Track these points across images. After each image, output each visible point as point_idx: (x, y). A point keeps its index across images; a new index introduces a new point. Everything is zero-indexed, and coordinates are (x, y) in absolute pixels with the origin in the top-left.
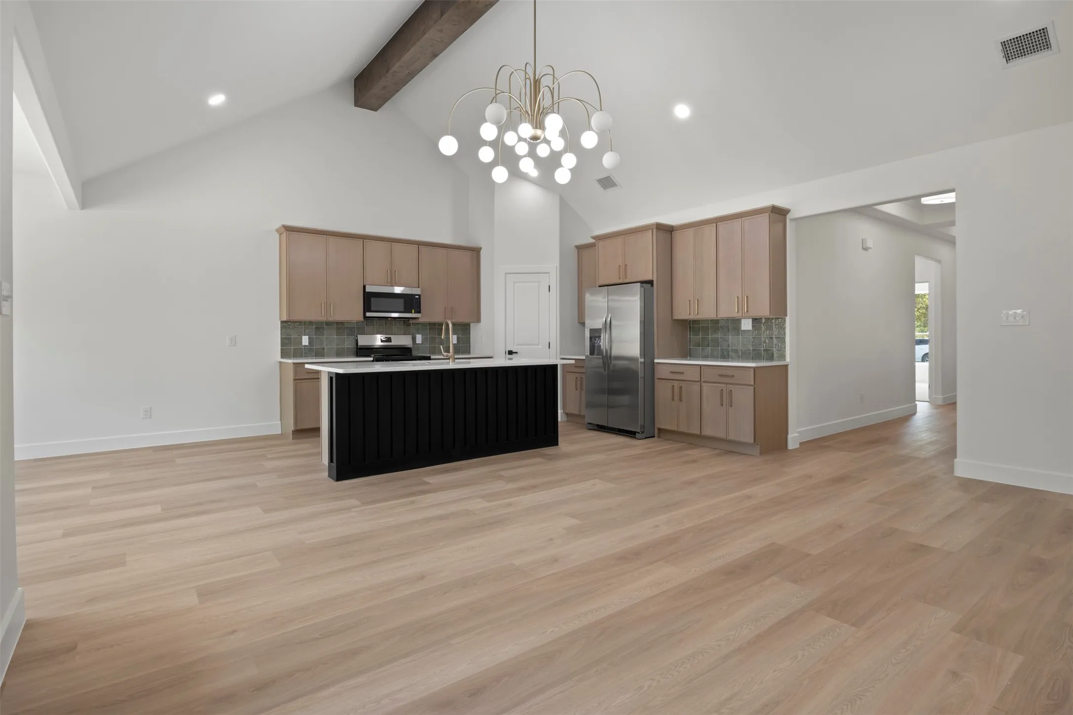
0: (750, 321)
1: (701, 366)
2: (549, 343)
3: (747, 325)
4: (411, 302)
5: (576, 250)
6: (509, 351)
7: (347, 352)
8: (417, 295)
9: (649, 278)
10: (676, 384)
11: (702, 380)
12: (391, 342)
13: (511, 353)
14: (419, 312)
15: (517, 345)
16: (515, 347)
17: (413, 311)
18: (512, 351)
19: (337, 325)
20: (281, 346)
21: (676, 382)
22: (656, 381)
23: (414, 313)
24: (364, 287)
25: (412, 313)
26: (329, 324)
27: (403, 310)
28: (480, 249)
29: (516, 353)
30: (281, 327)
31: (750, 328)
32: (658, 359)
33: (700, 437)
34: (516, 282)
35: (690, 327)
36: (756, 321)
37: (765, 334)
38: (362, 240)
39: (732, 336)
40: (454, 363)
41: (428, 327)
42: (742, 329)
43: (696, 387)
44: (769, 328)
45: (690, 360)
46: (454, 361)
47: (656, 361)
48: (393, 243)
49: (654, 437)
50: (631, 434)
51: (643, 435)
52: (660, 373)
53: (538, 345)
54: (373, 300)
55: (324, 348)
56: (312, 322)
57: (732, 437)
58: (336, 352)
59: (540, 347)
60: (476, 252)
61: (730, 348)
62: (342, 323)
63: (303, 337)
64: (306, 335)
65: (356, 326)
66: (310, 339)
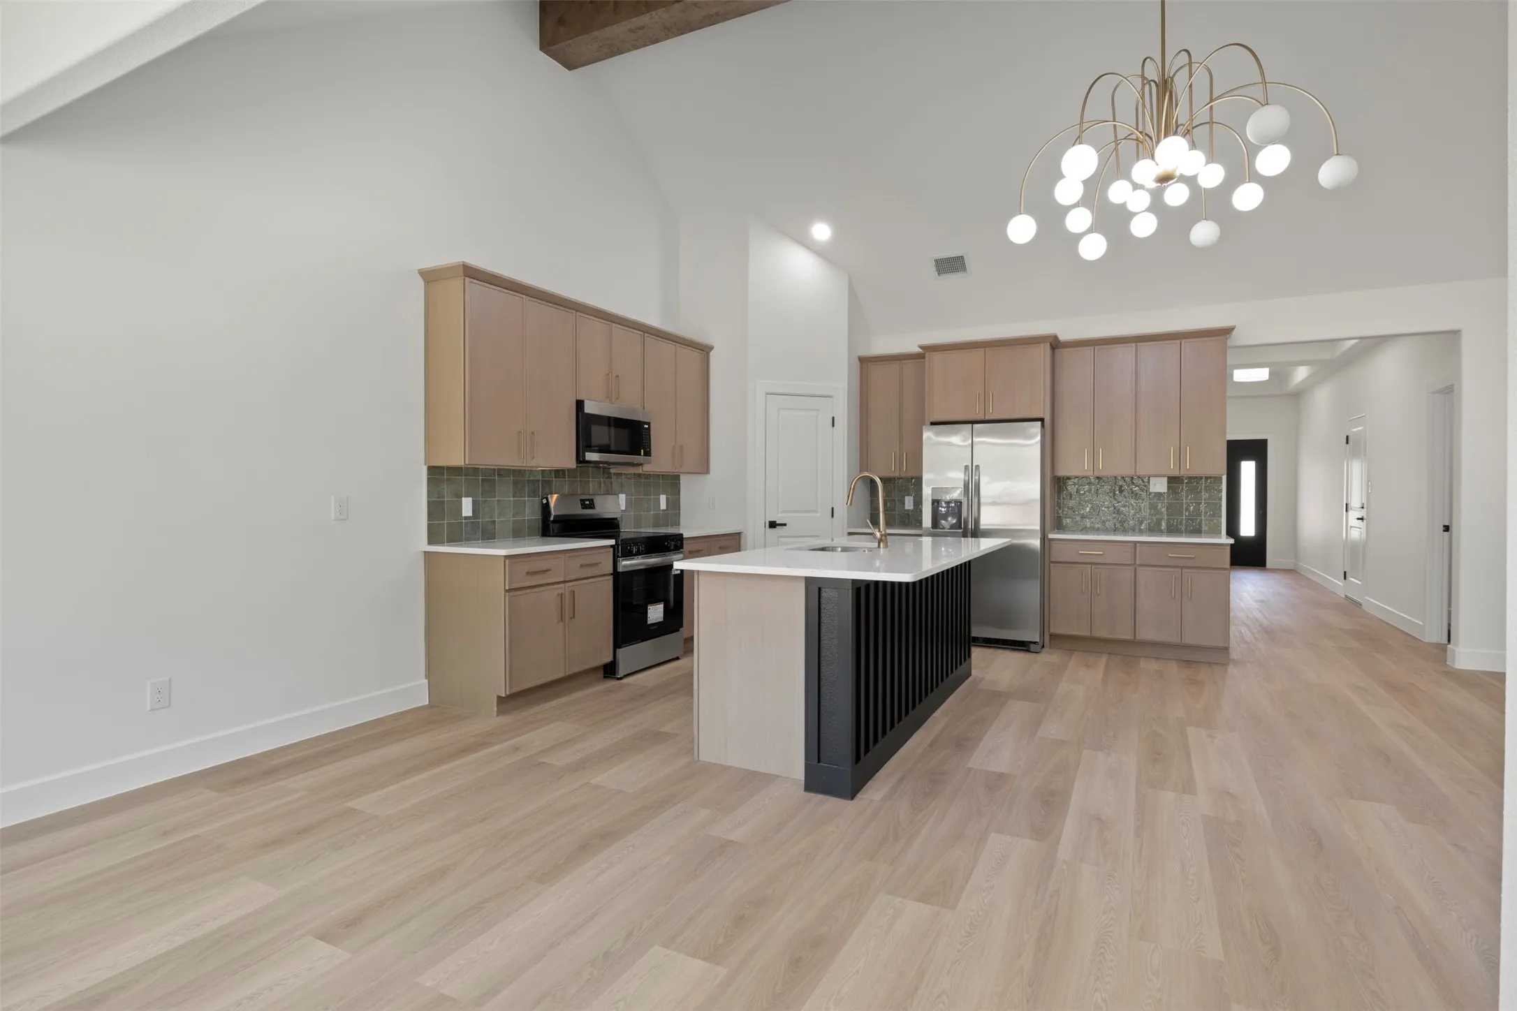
0: (1165, 480)
1: (1135, 543)
2: (833, 509)
3: (1159, 485)
4: (639, 436)
5: (859, 363)
6: (771, 522)
7: (527, 528)
8: (646, 422)
9: (1038, 414)
10: (1088, 569)
11: (1138, 563)
12: (594, 508)
13: (773, 525)
14: (649, 454)
15: (783, 512)
16: (779, 515)
17: (642, 451)
18: (775, 522)
20: (429, 519)
21: (1088, 566)
22: (1050, 565)
23: (644, 456)
24: (580, 404)
25: (640, 455)
26: (501, 473)
27: (628, 450)
28: (711, 348)
29: (783, 524)
30: (428, 480)
31: (1165, 490)
32: (1052, 533)
33: (1135, 643)
34: (783, 409)
35: (1060, 487)
36: (1173, 481)
37: (1186, 498)
38: (575, 312)
39: (1133, 499)
42: (1152, 491)
43: (1127, 574)
44: (1195, 491)
45: (1058, 533)
47: (1050, 536)
48: (614, 325)
49: (1043, 647)
53: (815, 511)
54: (590, 428)
55: (494, 522)
57: (1188, 640)
59: (818, 515)
60: (703, 350)
63: (463, 499)
64: (467, 496)
65: (541, 478)
66: (474, 503)
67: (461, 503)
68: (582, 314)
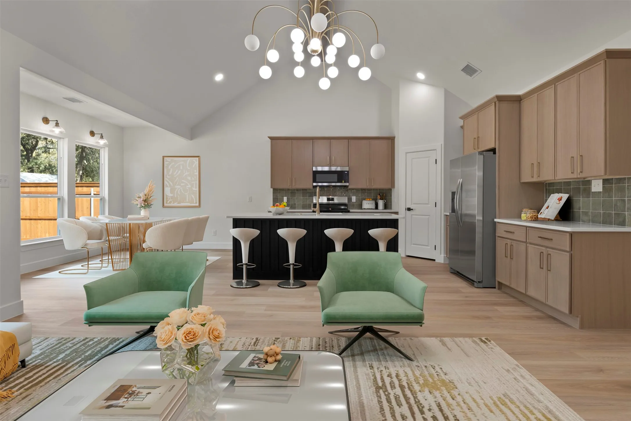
0: (601, 181)
1: (526, 227)
2: (436, 203)
3: (597, 186)
4: (342, 176)
6: (408, 208)
7: (308, 206)
8: (346, 171)
9: (492, 146)
10: (509, 242)
11: (527, 241)
12: (333, 201)
13: (409, 209)
14: (348, 182)
16: (412, 205)
17: (343, 181)
18: (410, 208)
19: (302, 191)
20: (273, 202)
21: (509, 240)
22: (497, 238)
23: (344, 183)
24: (312, 168)
25: (342, 182)
26: (298, 190)
27: (337, 181)
28: (394, 137)
29: (412, 209)
30: (273, 192)
31: (601, 190)
32: (499, 218)
34: (414, 158)
35: (546, 189)
36: (606, 181)
37: (616, 196)
38: (312, 140)
39: (582, 198)
40: (318, 215)
41: (361, 191)
42: (592, 191)
43: (523, 248)
44: (621, 189)
46: (319, 214)
47: (496, 220)
48: (331, 140)
49: (495, 288)
50: (471, 282)
51: (481, 285)
52: (500, 232)
53: (428, 204)
54: (317, 175)
55: (295, 204)
56: (289, 189)
57: (551, 303)
58: (302, 206)
59: (429, 205)
60: (391, 140)
61: (581, 210)
62: (306, 190)
63: (284, 197)
64: (285, 196)
65: (314, 191)
66: (287, 198)
67: (283, 198)
68: (314, 140)
